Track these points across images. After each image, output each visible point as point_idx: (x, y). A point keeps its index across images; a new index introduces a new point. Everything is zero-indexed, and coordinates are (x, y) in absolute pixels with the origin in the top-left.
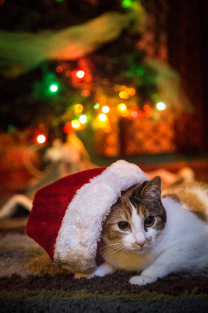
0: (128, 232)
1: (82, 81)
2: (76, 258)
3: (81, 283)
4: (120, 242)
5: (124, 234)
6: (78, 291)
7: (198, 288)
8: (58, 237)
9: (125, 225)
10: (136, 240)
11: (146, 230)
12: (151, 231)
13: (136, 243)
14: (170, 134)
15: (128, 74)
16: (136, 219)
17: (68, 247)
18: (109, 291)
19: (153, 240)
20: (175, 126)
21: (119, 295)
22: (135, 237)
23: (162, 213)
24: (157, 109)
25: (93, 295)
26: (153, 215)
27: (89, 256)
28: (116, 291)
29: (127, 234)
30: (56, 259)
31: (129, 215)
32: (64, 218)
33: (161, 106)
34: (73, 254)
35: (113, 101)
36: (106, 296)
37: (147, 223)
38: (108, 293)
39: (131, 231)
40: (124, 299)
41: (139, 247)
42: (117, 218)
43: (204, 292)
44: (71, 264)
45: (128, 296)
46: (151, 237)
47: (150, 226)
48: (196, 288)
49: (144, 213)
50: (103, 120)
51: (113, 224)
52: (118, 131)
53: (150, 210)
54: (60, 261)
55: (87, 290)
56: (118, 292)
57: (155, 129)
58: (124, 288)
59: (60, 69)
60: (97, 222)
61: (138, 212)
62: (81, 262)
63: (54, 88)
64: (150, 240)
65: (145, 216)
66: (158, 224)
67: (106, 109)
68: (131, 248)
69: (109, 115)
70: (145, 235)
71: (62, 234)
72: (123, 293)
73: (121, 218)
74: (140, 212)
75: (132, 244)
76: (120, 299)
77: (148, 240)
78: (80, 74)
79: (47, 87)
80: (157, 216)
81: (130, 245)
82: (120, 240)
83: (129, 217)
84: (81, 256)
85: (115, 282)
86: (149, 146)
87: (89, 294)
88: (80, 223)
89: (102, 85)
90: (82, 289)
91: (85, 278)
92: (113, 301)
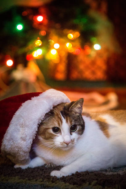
0: (58, 135)
1: (41, 23)
2: (17, 149)
3: (17, 172)
4: (53, 141)
5: (56, 135)
6: (14, 177)
7: (96, 181)
8: (6, 134)
9: (57, 130)
10: (64, 140)
11: (71, 134)
12: (75, 135)
13: (64, 142)
14: (104, 67)
15: (76, 21)
16: (65, 126)
17: (12, 141)
18: (35, 179)
19: (75, 141)
20: (108, 62)
21: (41, 182)
22: (63, 138)
23: (82, 123)
24: (94, 49)
25: (23, 181)
26: (77, 124)
27: (26, 149)
28: (40, 179)
29: (58, 136)
30: (3, 150)
31: (60, 123)
32: (11, 121)
33: (97, 47)
34: (15, 146)
35: (62, 40)
36: (32, 182)
37: (72, 129)
38: (35, 180)
39: (61, 134)
40: (44, 185)
41: (66, 145)
42: (52, 125)
43: (100, 184)
44: (12, 154)
45: (47, 183)
46: (74, 139)
47: (74, 132)
48: (95, 182)
49: (71, 122)
50: (53, 54)
51: (49, 128)
52: (67, 62)
53: (75, 121)
54: (5, 152)
55: (20, 177)
56: (41, 180)
57: (93, 63)
58: (45, 177)
59: (25, 13)
60: (34, 123)
61: (67, 121)
62: (20, 153)
63: (20, 27)
64: (74, 141)
65: (71, 124)
66: (79, 131)
67: (57, 46)
68: (60, 145)
69: (58, 50)
70: (70, 137)
71: (9, 132)
72: (45, 181)
73: (55, 125)
74: (69, 121)
75: (61, 143)
76: (41, 185)
77: (72, 141)
78: (40, 19)
79: (15, 26)
80: (79, 125)
81: (59, 143)
82: (52, 140)
83: (60, 124)
84: (21, 148)
85: (41, 173)
86: (88, 74)
87: (21, 180)
88: (22, 124)
89: (55, 28)
90: (17, 176)
91: (20, 168)
92: (36, 186)
